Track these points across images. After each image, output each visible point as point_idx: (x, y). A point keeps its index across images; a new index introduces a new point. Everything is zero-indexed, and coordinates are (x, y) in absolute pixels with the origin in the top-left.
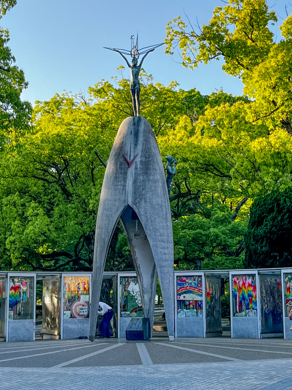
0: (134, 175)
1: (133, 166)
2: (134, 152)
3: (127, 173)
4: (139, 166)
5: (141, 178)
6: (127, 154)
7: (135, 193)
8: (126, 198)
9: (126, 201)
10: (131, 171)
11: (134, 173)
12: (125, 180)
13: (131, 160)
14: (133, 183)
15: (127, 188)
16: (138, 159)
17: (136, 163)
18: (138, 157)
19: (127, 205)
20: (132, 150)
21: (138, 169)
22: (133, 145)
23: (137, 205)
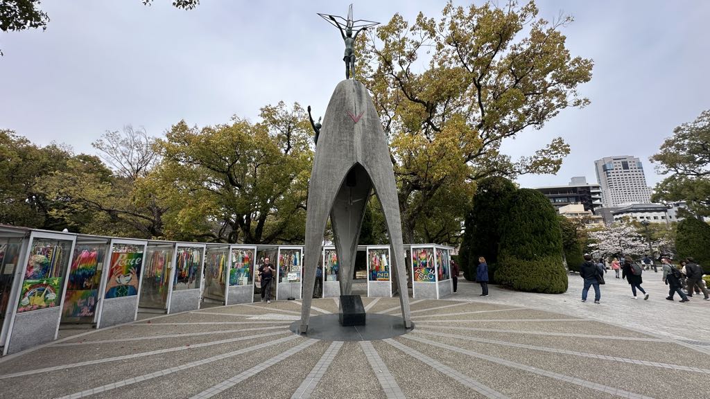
2: (360, 108)
3: (353, 129)
5: (370, 136)
6: (352, 110)
7: (365, 150)
8: (354, 155)
9: (355, 159)
10: (358, 127)
11: (361, 130)
12: (352, 135)
13: (357, 117)
14: (362, 140)
15: (355, 145)
16: (365, 116)
17: (363, 120)
18: (364, 114)
19: (356, 162)
20: (357, 106)
21: (366, 127)
23: (369, 163)
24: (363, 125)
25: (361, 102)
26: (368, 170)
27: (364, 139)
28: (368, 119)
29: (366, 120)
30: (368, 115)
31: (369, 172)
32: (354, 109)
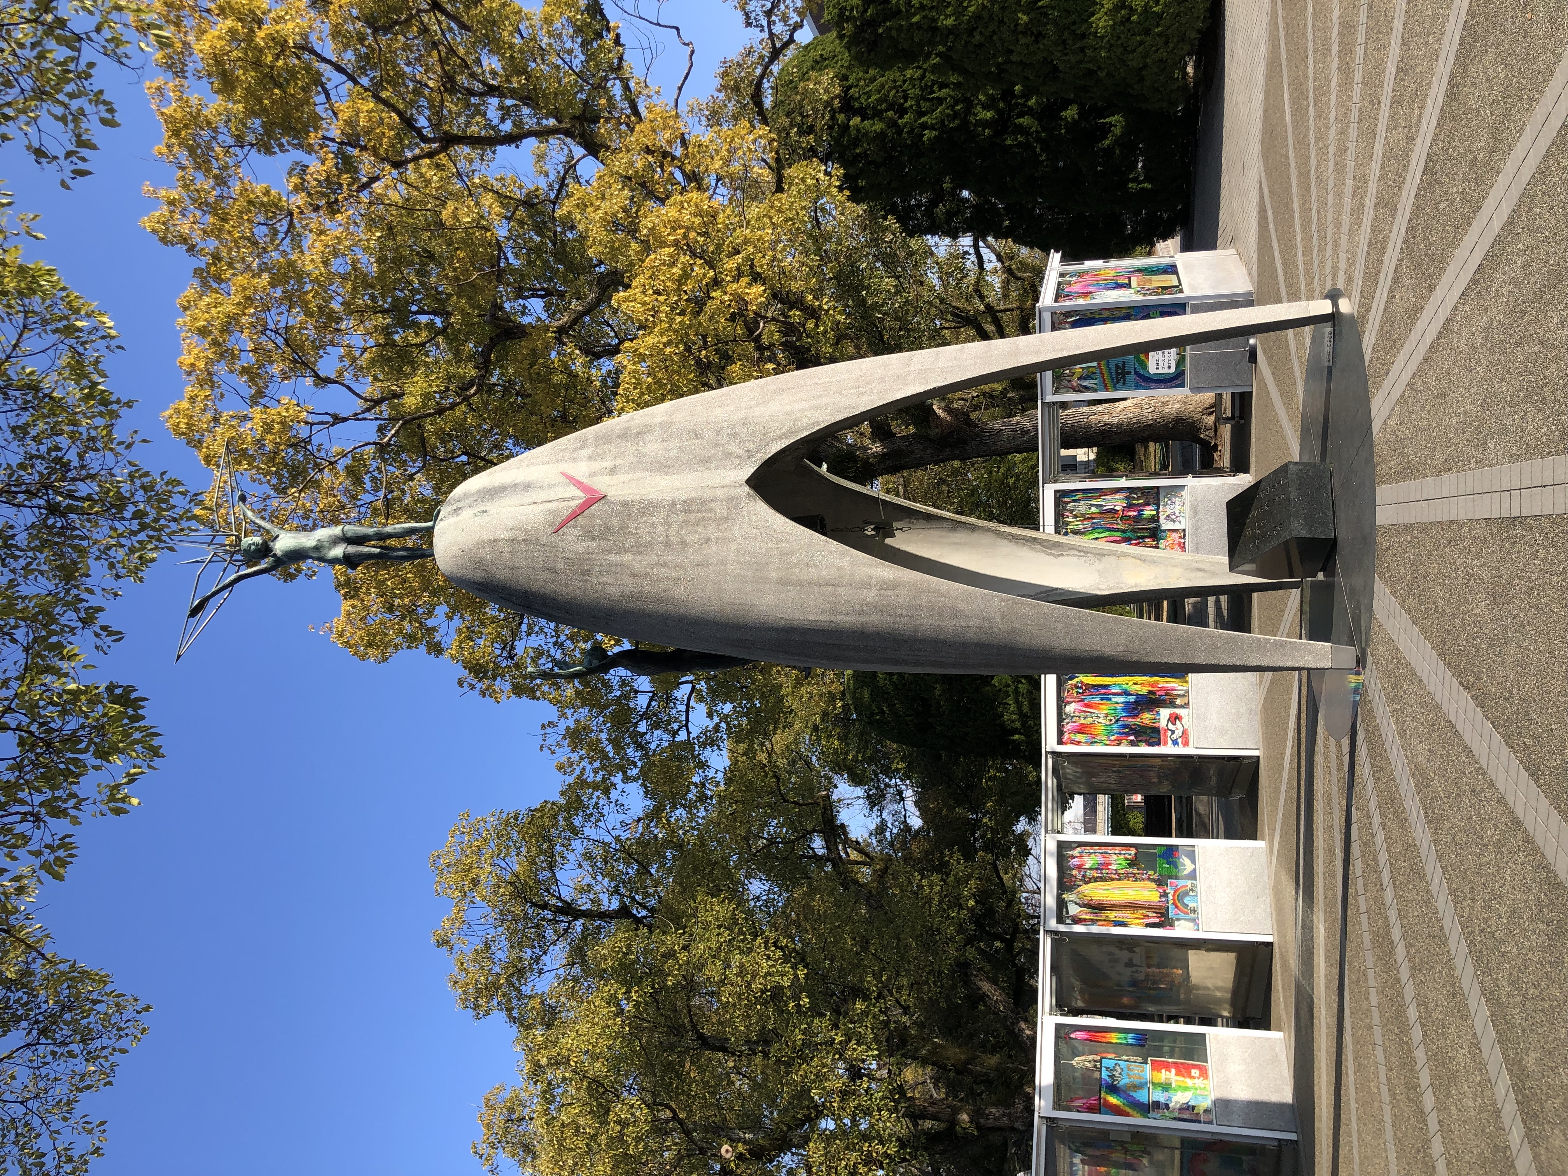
0: (639, 475)
1: (603, 484)
2: (550, 486)
3: (625, 504)
4: (608, 464)
5: (652, 448)
6: (555, 513)
7: (705, 461)
8: (721, 493)
9: (734, 492)
10: (621, 488)
11: (630, 476)
12: (646, 508)
13: (579, 493)
14: (667, 474)
15: (682, 496)
17: (592, 475)
18: (571, 472)
19: (747, 489)
20: (543, 495)
21: (619, 462)
22: (529, 497)
23: (752, 446)
24: (613, 471)
25: (527, 487)
26: (776, 447)
27: (663, 467)
28: (590, 458)
29: (596, 465)
30: (575, 460)
32: (552, 506)
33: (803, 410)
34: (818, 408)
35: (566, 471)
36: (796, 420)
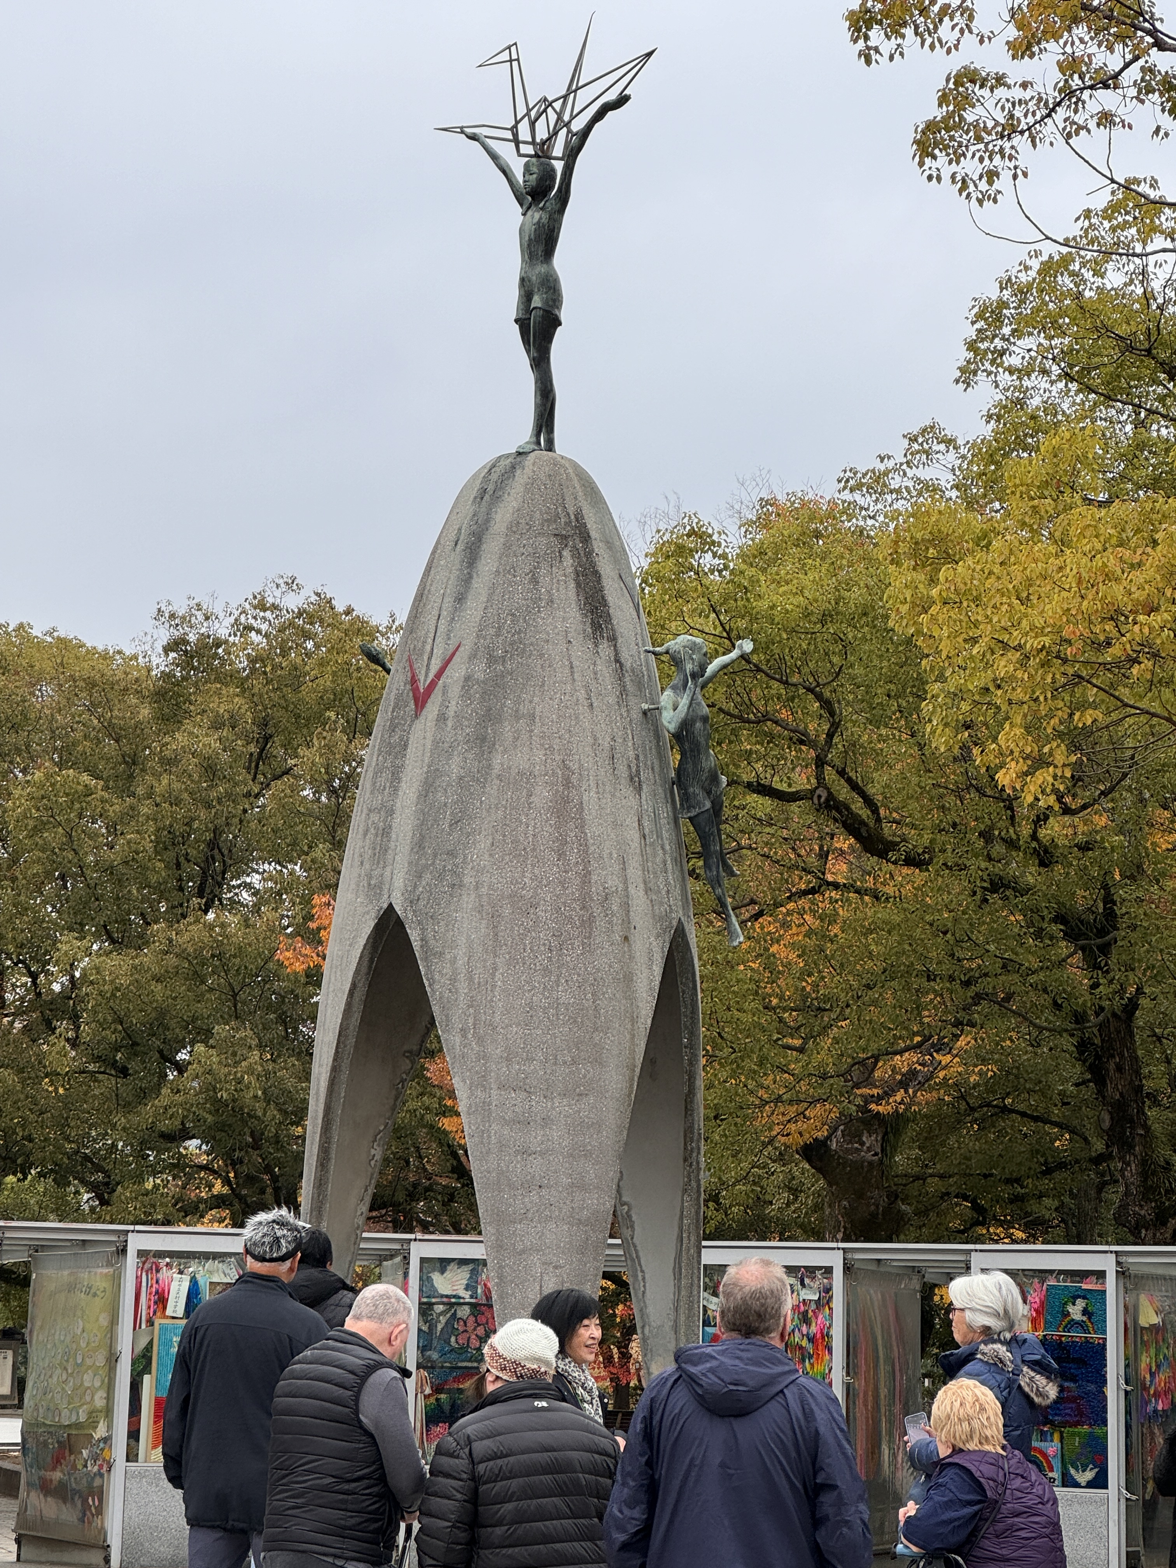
0: (428, 755)
1: (431, 710)
2: (450, 634)
3: (407, 745)
4: (452, 708)
5: (455, 765)
6: (422, 651)
7: (420, 843)
9: (386, 887)
10: (422, 734)
11: (429, 742)
12: (396, 779)
13: (429, 680)
14: (418, 798)
15: (396, 822)
16: (456, 673)
17: (446, 689)
18: (457, 659)
19: (385, 906)
20: (442, 628)
21: (450, 723)
22: (449, 603)
24: (442, 718)
25: (460, 599)
26: (414, 935)
27: (428, 787)
28: (467, 678)
29: (455, 691)
30: (473, 656)
31: (416, 945)
32: (428, 648)
33: (454, 961)
34: (453, 980)
35: (461, 649)
36: (441, 954)
